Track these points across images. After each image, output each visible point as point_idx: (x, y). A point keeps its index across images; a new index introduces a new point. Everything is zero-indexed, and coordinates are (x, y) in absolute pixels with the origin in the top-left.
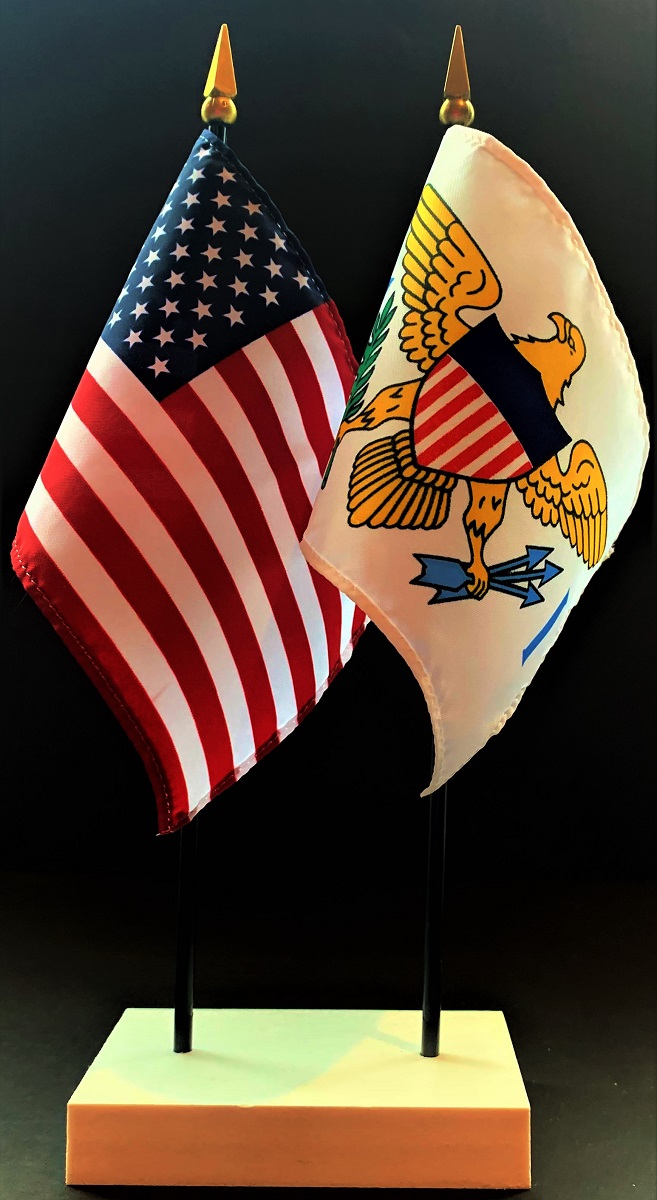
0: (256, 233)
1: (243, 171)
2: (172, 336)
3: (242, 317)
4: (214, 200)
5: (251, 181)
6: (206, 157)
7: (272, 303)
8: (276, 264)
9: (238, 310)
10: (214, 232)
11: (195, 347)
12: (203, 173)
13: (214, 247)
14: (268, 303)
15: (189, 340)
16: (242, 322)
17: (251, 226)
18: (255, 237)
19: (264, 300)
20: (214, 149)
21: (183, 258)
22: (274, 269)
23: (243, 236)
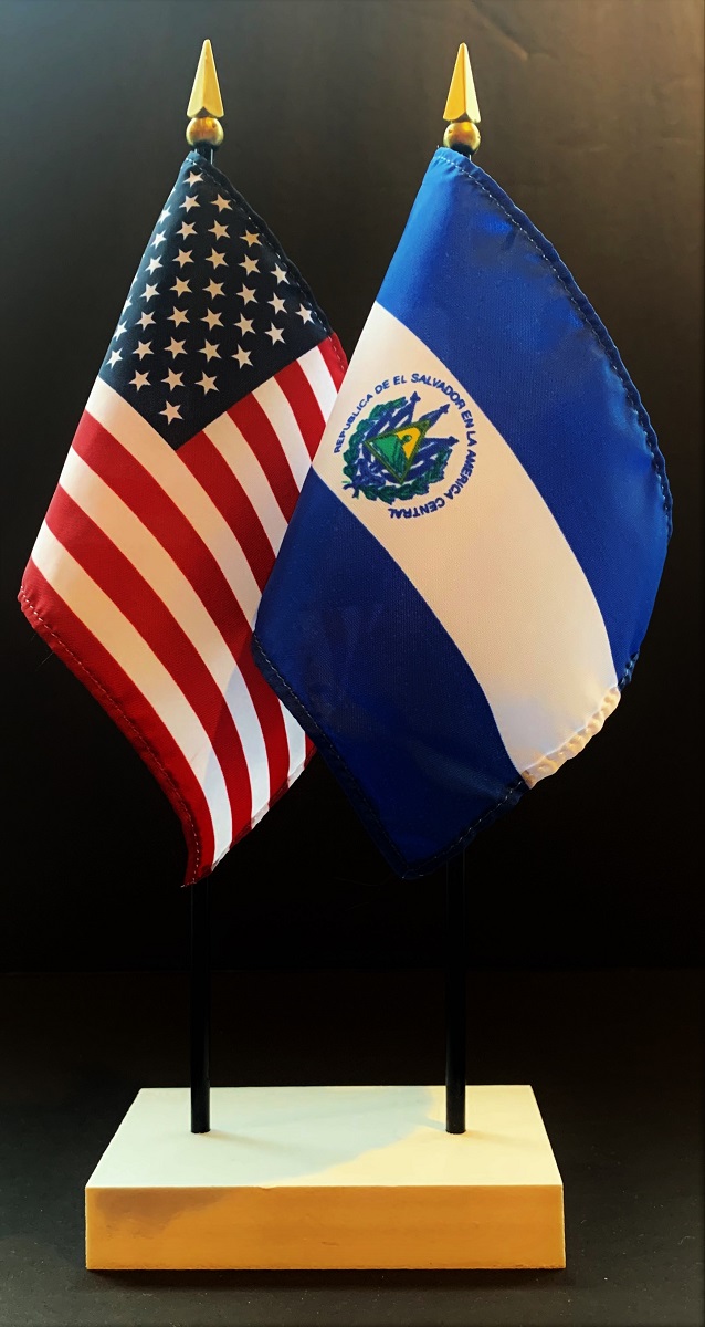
0: (257, 265)
1: (238, 198)
2: (182, 379)
3: (249, 358)
4: (211, 230)
5: (245, 207)
6: (197, 184)
7: (278, 341)
8: (280, 298)
9: (245, 350)
10: (215, 266)
11: (206, 391)
12: (196, 200)
13: (217, 283)
14: (274, 342)
15: (200, 383)
16: (250, 363)
17: (252, 259)
18: (257, 270)
19: (270, 338)
20: (204, 174)
21: (184, 293)
22: (278, 304)
23: (245, 269)
